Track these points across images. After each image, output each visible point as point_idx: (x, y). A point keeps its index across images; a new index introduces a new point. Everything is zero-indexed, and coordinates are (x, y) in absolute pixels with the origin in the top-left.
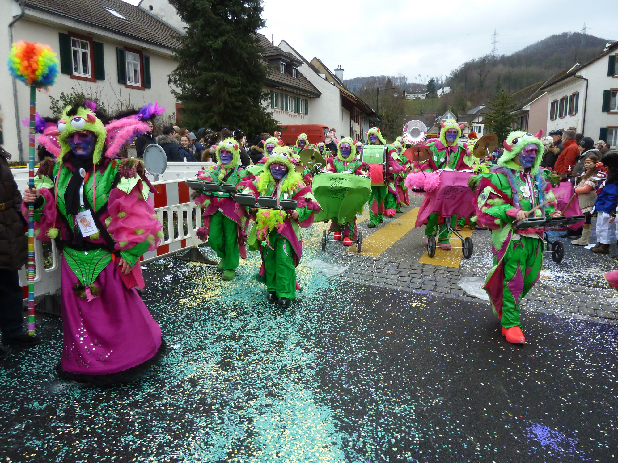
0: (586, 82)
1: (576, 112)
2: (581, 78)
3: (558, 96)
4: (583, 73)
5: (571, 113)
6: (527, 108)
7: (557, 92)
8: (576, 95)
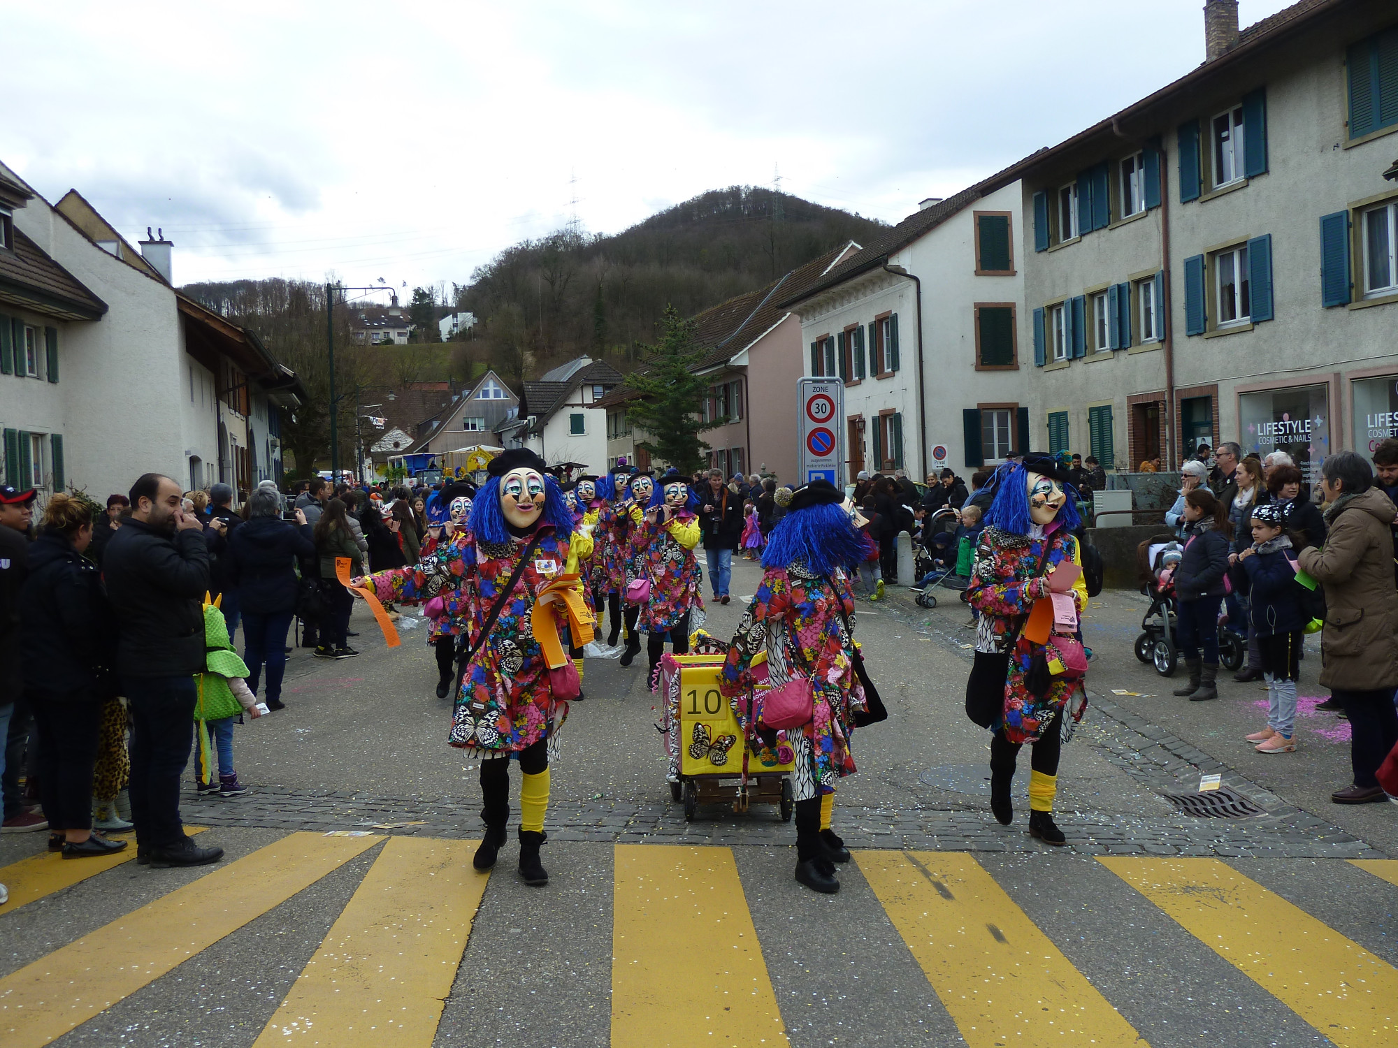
0: (913, 284)
1: (896, 366)
2: (900, 272)
3: (833, 323)
4: (904, 260)
5: (877, 372)
6: (741, 359)
7: (824, 316)
8: (888, 323)
